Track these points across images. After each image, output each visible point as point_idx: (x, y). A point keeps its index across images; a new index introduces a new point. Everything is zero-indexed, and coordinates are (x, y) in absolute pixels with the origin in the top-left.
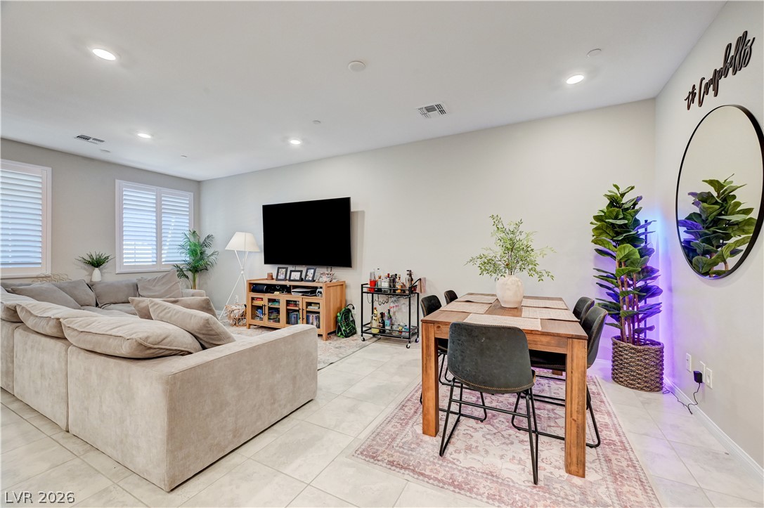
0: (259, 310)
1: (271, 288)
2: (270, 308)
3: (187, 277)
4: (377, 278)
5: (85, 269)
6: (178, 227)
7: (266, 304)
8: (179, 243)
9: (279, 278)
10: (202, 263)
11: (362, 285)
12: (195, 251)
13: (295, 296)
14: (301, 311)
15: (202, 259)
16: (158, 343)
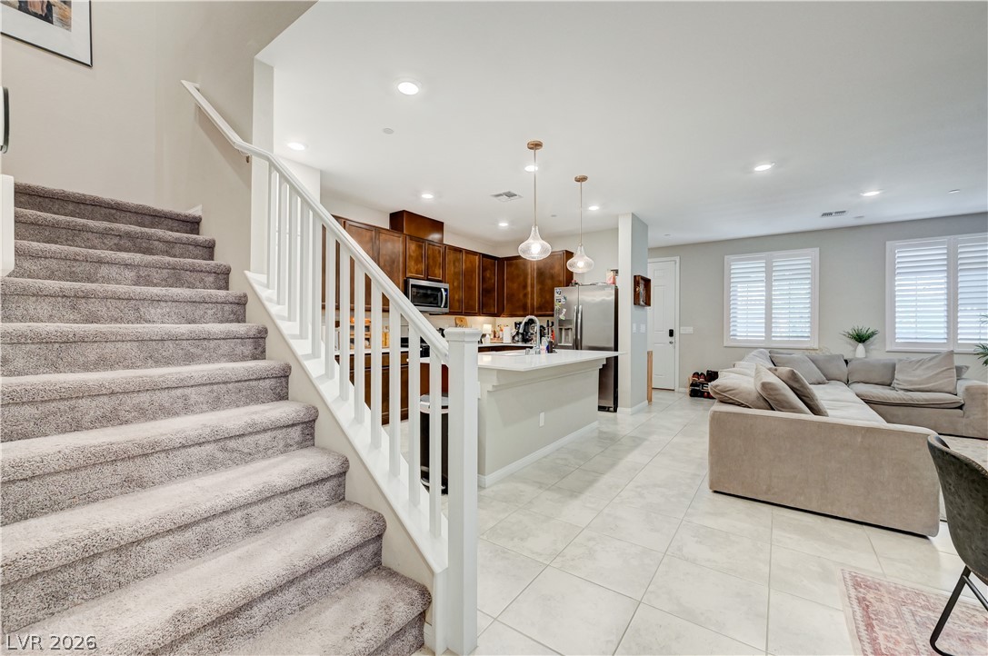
5: (850, 344)
16: (724, 392)
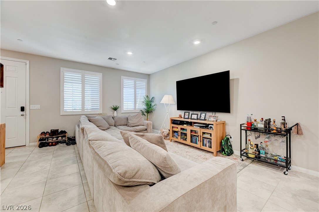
0: (176, 133)
1: (182, 123)
2: (181, 133)
3: (145, 115)
4: (253, 121)
6: (142, 94)
7: (180, 131)
8: (142, 101)
9: (185, 117)
10: (150, 109)
11: (241, 125)
12: (148, 104)
13: (195, 128)
14: (199, 137)
15: (150, 107)
